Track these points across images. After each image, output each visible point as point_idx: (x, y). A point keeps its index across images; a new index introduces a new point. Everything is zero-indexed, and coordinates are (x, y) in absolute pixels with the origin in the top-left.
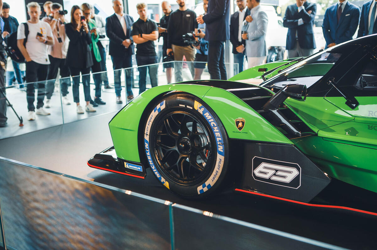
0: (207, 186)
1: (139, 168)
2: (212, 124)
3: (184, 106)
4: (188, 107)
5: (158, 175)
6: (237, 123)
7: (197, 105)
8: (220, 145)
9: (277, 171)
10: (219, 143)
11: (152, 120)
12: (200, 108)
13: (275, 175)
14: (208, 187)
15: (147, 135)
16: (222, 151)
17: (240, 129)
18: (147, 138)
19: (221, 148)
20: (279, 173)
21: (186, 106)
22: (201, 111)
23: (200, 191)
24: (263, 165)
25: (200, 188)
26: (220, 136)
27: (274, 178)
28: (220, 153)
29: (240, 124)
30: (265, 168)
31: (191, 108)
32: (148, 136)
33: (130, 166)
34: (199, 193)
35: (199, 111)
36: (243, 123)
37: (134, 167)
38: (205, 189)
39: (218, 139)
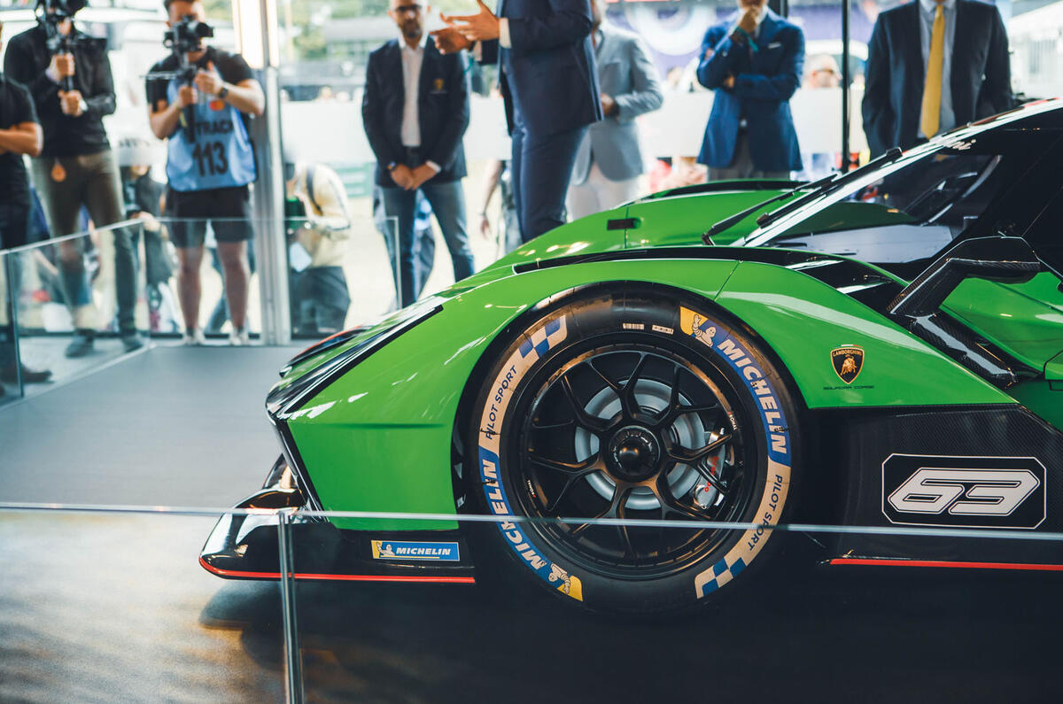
0: (729, 567)
1: (447, 552)
2: (747, 373)
3: (642, 327)
4: (656, 328)
5: (536, 561)
6: (839, 361)
7: (689, 321)
8: (776, 432)
9: (968, 486)
10: (772, 428)
11: (514, 384)
12: (703, 328)
13: (962, 498)
14: (732, 569)
15: (494, 433)
16: (784, 451)
17: (849, 376)
18: (490, 443)
19: (779, 444)
20: (976, 492)
21: (648, 327)
22: (706, 338)
23: (705, 587)
24: (924, 474)
25: (703, 579)
26: (775, 407)
27: (962, 509)
28: (778, 458)
29: (848, 364)
30: (930, 482)
31: (670, 331)
32: (496, 438)
33: (399, 550)
34: (700, 594)
35: (700, 339)
36: (858, 360)
37: (421, 551)
38: (725, 578)
39: (770, 417)
